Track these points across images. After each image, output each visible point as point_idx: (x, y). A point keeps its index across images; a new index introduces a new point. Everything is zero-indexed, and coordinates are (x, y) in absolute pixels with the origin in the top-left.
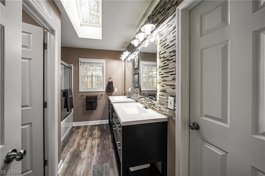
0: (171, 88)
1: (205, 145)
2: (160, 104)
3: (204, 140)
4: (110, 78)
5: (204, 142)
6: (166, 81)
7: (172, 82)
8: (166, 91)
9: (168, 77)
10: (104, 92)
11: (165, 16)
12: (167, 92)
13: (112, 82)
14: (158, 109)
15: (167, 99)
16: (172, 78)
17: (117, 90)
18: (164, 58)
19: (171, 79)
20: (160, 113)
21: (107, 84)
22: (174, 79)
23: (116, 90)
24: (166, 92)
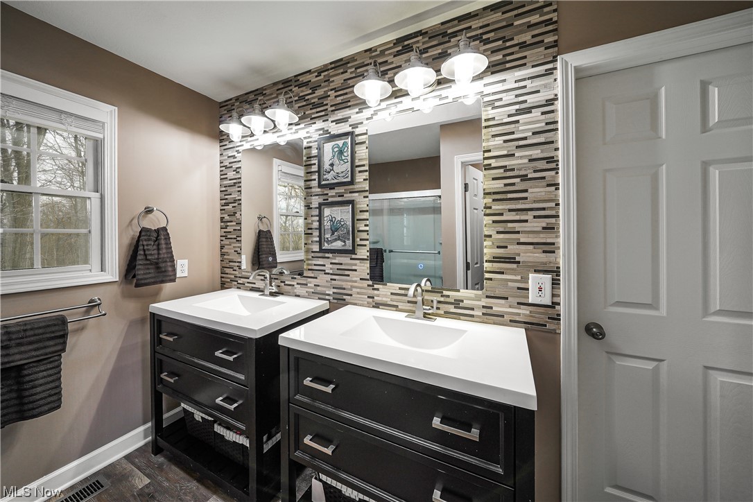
0: (541, 251)
1: (618, 363)
2: (487, 297)
3: (614, 353)
4: (149, 211)
5: (613, 357)
6: (518, 232)
7: (542, 235)
8: (517, 260)
9: (526, 221)
10: (109, 287)
11: (508, 58)
12: (521, 260)
13: (165, 229)
14: (478, 313)
15: (525, 280)
16: (544, 225)
17: (186, 268)
18: (505, 171)
19: (540, 229)
20: (490, 321)
21: (127, 241)
22: (550, 229)
23: (182, 268)
24: (519, 262)
